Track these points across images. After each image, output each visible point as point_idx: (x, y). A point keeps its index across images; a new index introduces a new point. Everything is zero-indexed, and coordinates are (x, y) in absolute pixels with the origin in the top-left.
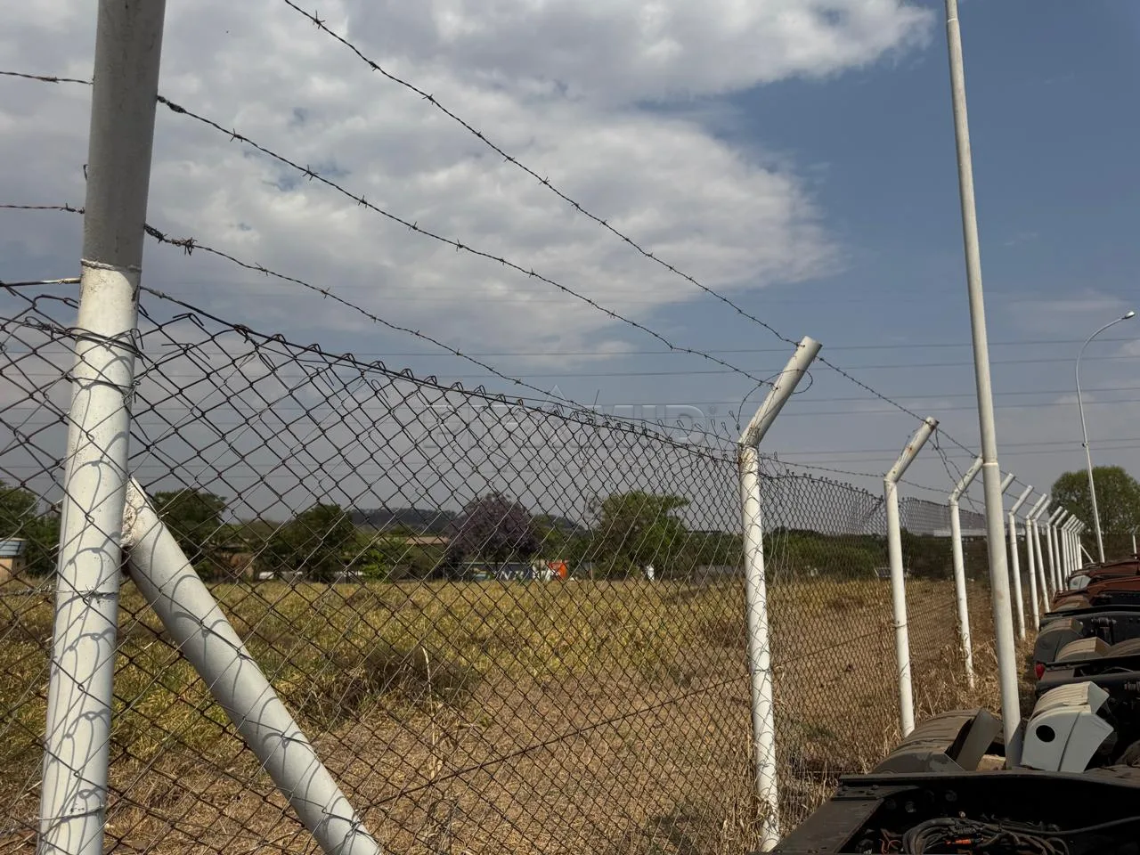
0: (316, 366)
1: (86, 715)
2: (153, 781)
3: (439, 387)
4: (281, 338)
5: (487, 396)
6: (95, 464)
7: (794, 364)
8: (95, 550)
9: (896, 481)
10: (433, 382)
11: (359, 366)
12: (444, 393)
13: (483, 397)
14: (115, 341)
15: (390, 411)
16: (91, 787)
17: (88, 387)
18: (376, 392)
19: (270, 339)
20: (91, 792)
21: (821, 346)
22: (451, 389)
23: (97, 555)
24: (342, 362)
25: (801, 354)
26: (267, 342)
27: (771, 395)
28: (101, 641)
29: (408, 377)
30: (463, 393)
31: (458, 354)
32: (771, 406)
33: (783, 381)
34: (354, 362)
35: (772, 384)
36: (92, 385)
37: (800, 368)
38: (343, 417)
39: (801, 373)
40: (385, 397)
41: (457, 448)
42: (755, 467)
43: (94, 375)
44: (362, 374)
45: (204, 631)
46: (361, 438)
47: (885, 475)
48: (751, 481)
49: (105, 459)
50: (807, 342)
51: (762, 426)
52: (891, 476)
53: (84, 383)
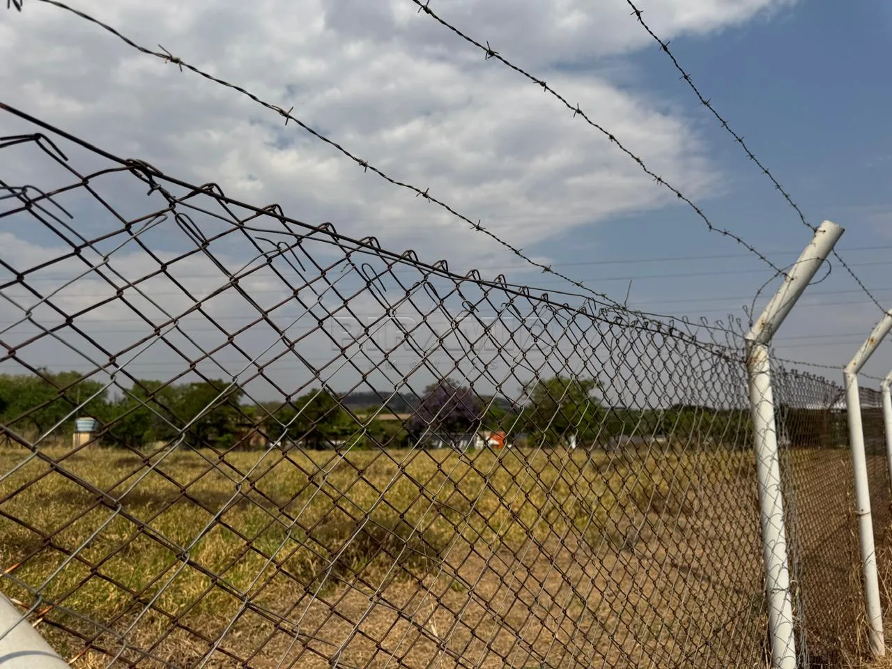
0: (276, 238)
2: (170, 648)
3: (450, 275)
4: (215, 190)
5: (509, 288)
7: (812, 252)
9: (857, 372)
10: (443, 269)
11: (341, 241)
12: (458, 285)
13: (502, 289)
15: (388, 311)
18: (369, 283)
19: (196, 191)
21: (844, 230)
22: (466, 278)
24: (318, 235)
25: (821, 240)
26: (191, 195)
27: (785, 286)
29: (410, 260)
30: (480, 283)
31: (478, 228)
32: (786, 299)
33: (799, 270)
34: (334, 235)
35: (786, 275)
37: (820, 257)
38: (321, 322)
39: (820, 261)
40: (382, 291)
41: (476, 361)
42: (767, 367)
44: (348, 255)
46: (348, 352)
47: (845, 367)
48: (763, 382)
50: (828, 228)
51: (774, 322)
52: (850, 368)
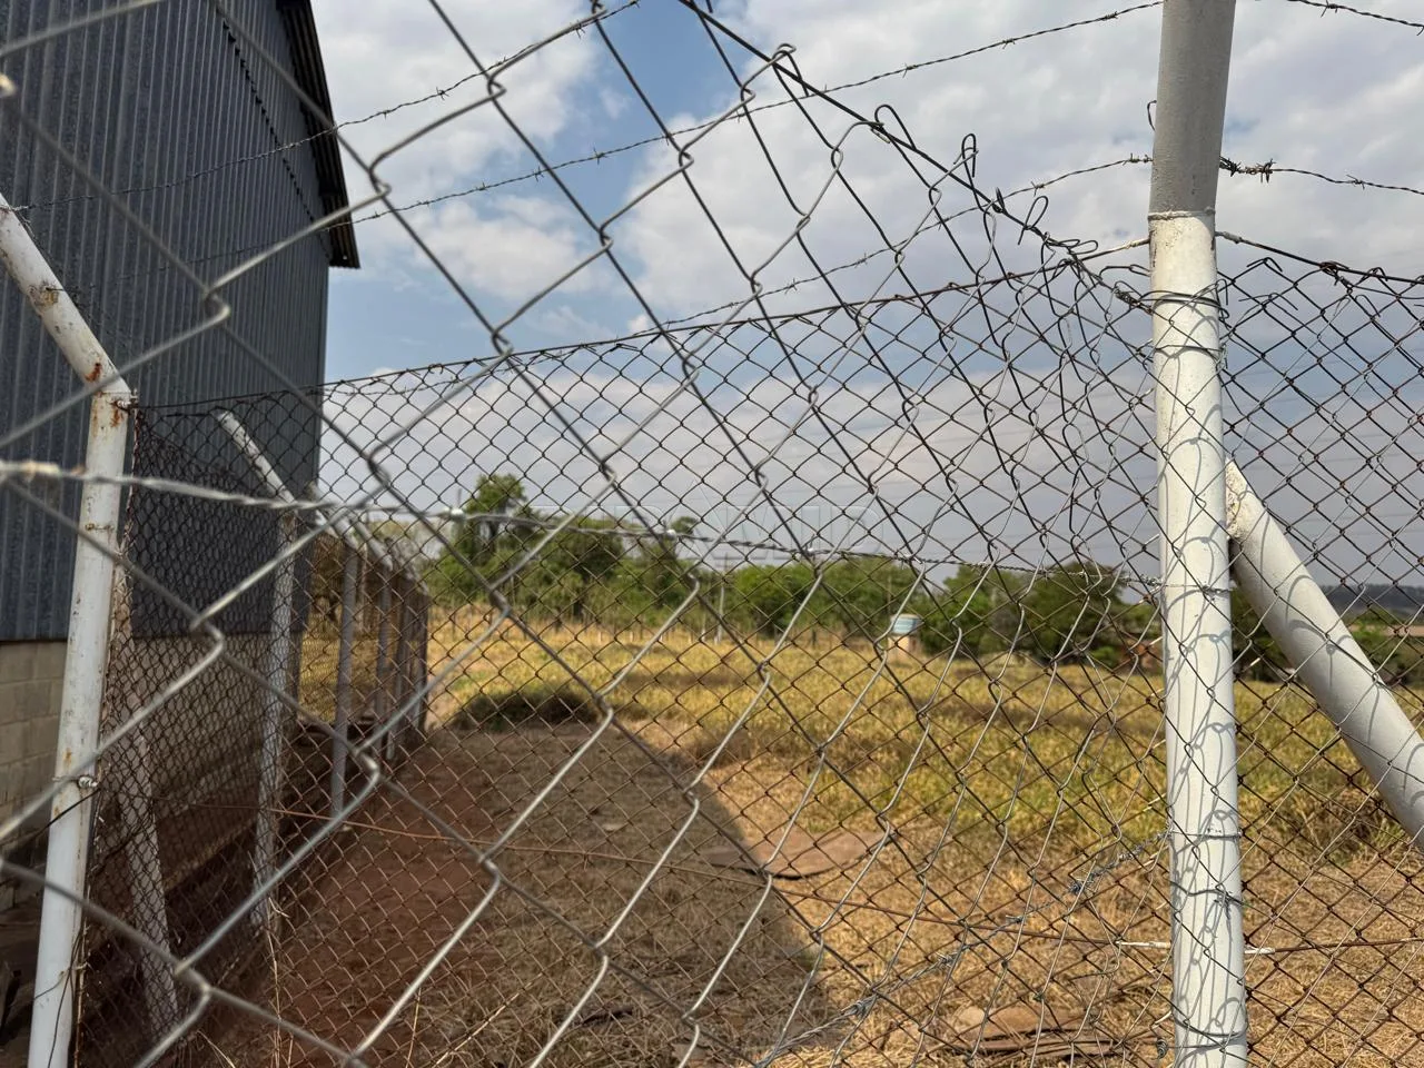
1: (1213, 726)
4: (1378, 272)
6: (1193, 441)
8: (1205, 540)
14: (1201, 298)
16: (1227, 809)
17: (1176, 356)
20: (1228, 815)
23: (1206, 546)
26: (1363, 279)
28: (1220, 644)
36: (1181, 352)
43: (1181, 340)
45: (1329, 646)
49: (1205, 435)
53: (1171, 351)
